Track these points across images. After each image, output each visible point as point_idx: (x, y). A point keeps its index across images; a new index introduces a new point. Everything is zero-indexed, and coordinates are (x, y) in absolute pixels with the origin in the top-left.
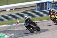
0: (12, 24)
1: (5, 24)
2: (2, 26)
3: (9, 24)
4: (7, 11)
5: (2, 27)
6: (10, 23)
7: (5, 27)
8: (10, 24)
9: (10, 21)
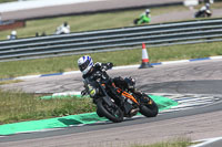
0: (208, 56)
1: (180, 56)
2: (165, 63)
3: (193, 58)
4: (187, 8)
5: (165, 68)
6: (198, 52)
7: (180, 68)
8: (199, 58)
9: (199, 44)
